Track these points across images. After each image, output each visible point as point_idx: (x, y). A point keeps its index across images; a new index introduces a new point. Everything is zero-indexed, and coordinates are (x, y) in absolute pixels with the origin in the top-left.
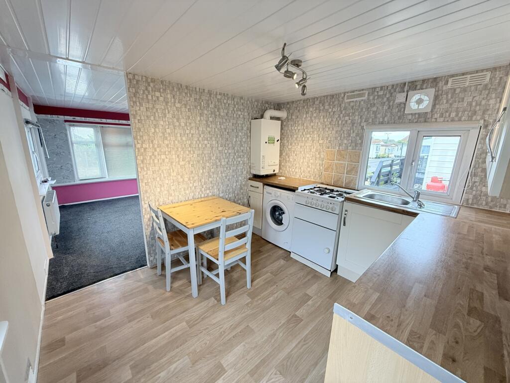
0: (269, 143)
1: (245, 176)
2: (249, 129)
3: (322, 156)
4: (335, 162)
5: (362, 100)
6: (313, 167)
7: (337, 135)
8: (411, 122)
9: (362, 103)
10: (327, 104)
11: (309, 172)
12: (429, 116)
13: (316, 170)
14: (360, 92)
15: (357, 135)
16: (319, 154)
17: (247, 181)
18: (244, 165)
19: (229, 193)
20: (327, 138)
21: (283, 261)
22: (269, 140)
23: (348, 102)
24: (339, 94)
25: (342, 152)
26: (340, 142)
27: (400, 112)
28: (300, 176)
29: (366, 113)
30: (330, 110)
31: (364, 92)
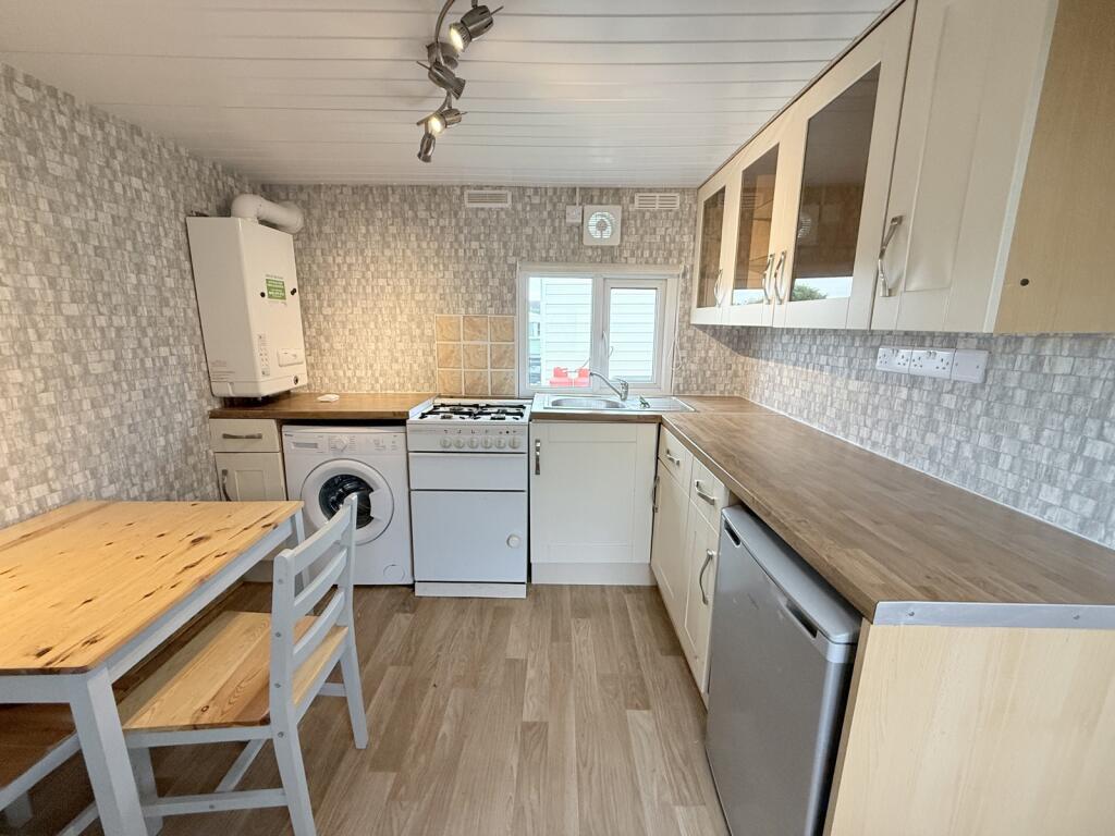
0: (270, 296)
1: (195, 407)
2: (185, 247)
3: (428, 332)
4: (462, 342)
5: (502, 209)
6: (408, 359)
7: (458, 282)
8: (592, 260)
9: (503, 215)
10: (421, 207)
11: (398, 374)
12: (616, 253)
13: (415, 366)
14: (494, 192)
15: (503, 283)
16: (418, 327)
17: (205, 423)
18: (184, 371)
19: (144, 477)
20: (435, 289)
21: (401, 615)
22: (269, 289)
23: (472, 209)
24: (448, 187)
25: (475, 319)
26: (467, 297)
27: (574, 242)
28: (372, 388)
29: (513, 237)
30: (432, 222)
31: (503, 192)
